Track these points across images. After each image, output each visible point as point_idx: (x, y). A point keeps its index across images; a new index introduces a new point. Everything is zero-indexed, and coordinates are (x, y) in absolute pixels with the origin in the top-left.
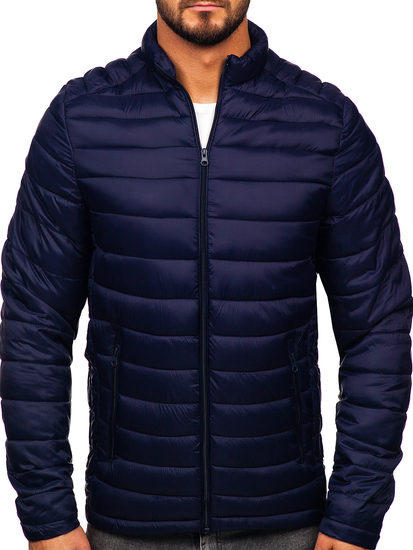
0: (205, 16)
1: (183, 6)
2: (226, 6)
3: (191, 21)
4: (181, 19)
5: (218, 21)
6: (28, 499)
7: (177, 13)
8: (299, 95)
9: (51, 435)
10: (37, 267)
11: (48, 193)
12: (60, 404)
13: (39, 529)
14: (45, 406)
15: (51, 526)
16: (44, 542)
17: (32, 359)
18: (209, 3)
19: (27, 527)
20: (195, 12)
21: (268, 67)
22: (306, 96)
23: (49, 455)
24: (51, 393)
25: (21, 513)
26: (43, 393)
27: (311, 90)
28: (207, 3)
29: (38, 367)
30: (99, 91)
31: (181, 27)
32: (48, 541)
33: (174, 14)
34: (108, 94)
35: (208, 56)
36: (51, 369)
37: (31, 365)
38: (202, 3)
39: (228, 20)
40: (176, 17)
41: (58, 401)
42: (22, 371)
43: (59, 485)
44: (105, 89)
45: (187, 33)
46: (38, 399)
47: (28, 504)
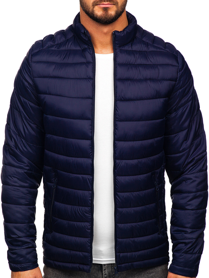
0: (106, 9)
1: (95, 4)
2: (116, 4)
3: (98, 12)
4: (93, 11)
5: (112, 12)
6: (14, 251)
7: (91, 8)
8: (155, 50)
9: (27, 221)
10: (23, 140)
11: (25, 100)
12: (31, 207)
13: (18, 266)
14: (24, 207)
15: (24, 265)
16: (20, 272)
17: (18, 185)
18: (108, 3)
19: (12, 264)
20: (100, 7)
21: (138, 35)
22: (159, 50)
23: (25, 231)
24: (28, 201)
25: (9, 257)
26: (23, 201)
27: (161, 47)
28: (107, 3)
29: (21, 189)
30: (49, 47)
31: (93, 15)
32: (22, 272)
33: (89, 8)
34: (53, 49)
35: (106, 29)
36: (27, 190)
37: (18, 188)
38: (105, 3)
39: (117, 11)
40: (91, 10)
41: (30, 205)
42: (14, 191)
43: (30, 246)
44: (52, 46)
45: (96, 18)
46: (21, 204)
47: (14, 253)
